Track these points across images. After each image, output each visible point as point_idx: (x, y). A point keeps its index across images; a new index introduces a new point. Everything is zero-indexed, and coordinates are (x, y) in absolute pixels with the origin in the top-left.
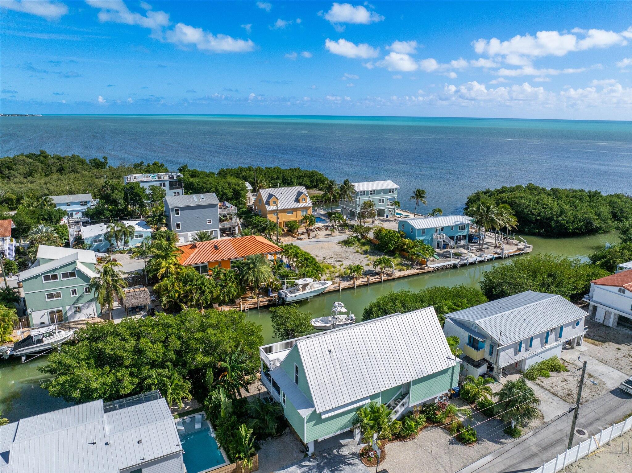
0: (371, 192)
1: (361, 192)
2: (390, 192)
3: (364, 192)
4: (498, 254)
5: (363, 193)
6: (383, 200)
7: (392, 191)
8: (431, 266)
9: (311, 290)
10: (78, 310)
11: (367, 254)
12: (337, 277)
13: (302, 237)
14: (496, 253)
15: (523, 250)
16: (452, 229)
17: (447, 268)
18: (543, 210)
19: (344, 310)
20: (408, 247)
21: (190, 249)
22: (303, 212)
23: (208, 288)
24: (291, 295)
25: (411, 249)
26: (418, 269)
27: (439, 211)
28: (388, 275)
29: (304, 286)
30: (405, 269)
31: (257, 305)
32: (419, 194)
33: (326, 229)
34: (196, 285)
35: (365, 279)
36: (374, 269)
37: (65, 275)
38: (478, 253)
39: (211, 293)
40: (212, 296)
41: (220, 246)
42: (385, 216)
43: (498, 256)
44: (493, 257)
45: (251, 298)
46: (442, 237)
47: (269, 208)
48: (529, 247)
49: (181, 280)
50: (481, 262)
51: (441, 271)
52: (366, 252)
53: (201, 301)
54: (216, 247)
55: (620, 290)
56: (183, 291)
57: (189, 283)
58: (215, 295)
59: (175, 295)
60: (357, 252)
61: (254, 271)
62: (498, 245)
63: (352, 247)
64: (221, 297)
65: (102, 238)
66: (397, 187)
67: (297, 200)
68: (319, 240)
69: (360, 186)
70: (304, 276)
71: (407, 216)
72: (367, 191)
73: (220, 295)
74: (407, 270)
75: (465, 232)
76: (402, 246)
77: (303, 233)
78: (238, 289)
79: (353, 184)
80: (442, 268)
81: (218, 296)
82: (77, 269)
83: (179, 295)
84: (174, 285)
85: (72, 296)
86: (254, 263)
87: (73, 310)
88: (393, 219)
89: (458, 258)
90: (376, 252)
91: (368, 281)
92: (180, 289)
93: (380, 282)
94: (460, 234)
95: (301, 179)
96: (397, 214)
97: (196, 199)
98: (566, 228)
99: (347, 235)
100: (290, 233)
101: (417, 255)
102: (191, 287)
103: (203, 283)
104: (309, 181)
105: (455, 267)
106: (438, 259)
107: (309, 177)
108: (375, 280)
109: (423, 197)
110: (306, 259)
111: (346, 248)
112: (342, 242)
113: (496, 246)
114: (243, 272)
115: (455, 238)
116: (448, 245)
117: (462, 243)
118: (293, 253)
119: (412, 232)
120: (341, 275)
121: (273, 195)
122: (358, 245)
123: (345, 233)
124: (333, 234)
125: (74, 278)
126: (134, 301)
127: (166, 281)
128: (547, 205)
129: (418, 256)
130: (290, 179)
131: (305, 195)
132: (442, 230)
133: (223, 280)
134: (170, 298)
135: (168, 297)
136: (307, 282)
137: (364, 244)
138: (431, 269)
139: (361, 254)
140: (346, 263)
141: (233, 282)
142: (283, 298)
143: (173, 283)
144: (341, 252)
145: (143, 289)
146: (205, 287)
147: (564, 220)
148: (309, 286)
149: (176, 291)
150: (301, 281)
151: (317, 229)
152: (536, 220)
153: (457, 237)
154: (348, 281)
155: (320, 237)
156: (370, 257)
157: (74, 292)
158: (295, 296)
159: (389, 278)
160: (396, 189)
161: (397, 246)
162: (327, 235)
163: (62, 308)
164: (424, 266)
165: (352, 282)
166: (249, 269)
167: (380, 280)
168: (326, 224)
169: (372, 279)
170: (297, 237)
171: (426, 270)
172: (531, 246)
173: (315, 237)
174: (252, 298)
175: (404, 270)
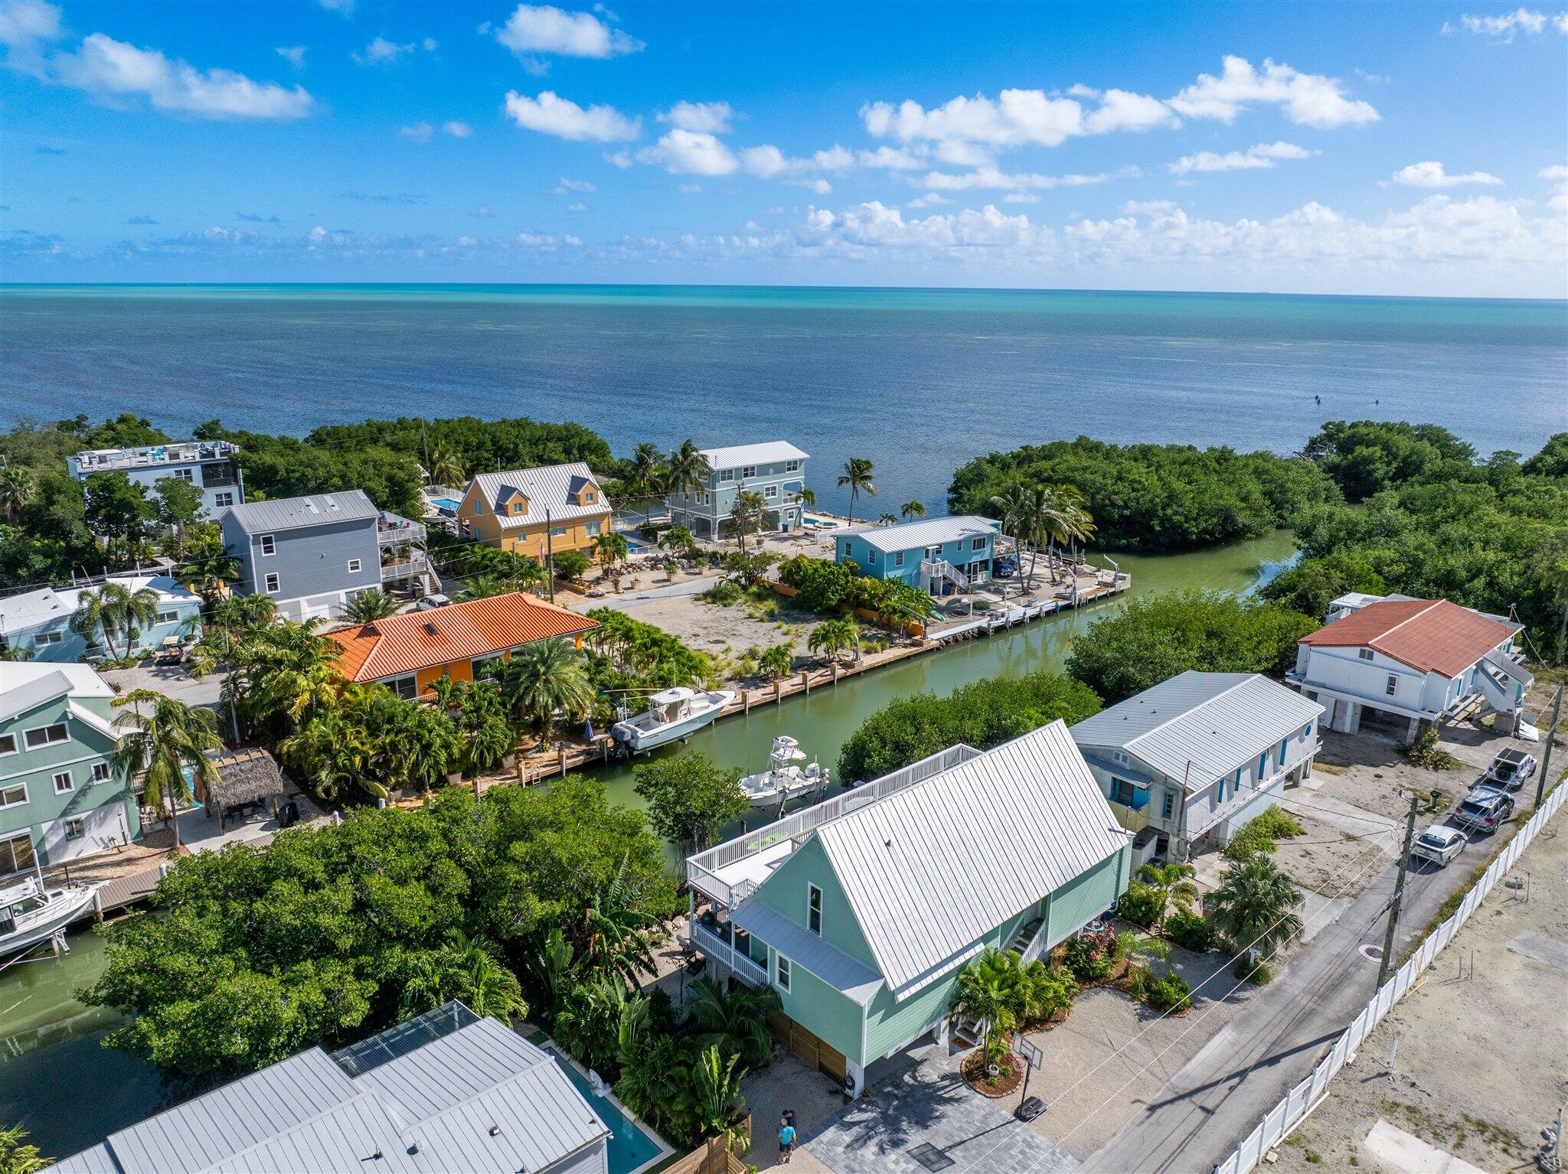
0: (748, 471)
1: (724, 472)
2: (789, 469)
3: (730, 471)
4: (1065, 598)
5: (727, 474)
6: (774, 488)
7: (792, 465)
8: (934, 636)
9: (690, 718)
10: (75, 831)
11: (776, 621)
12: (729, 680)
13: (601, 589)
14: (1059, 596)
15: (1112, 585)
16: (959, 548)
17: (965, 638)
18: (1133, 495)
19: (799, 755)
20: (872, 597)
21: (360, 640)
22: (589, 527)
23: (439, 736)
24: (647, 734)
25: (881, 600)
26: (906, 646)
27: (918, 508)
28: (846, 665)
29: (673, 709)
30: (879, 649)
31: (559, 767)
32: (859, 471)
33: (653, 568)
34: (407, 730)
35: (798, 680)
36: (811, 654)
37: (35, 737)
38: (1024, 600)
39: (447, 746)
40: (450, 755)
41: (441, 625)
42: (781, 528)
43: (1067, 602)
44: (1057, 606)
45: (537, 752)
46: (942, 568)
47: (505, 522)
48: (1124, 578)
49: (359, 722)
50: (1035, 619)
51: (954, 647)
52: (771, 616)
53: (423, 770)
54: (430, 629)
55: (1362, 654)
56: (374, 747)
57: (387, 727)
58: (455, 750)
59: (352, 763)
60: (751, 616)
61: (547, 681)
62: (1058, 578)
63: (734, 607)
64: (474, 756)
65: (63, 628)
66: (805, 455)
67: (573, 499)
68: (644, 594)
69: (721, 458)
70: (665, 683)
71: (830, 524)
72: (737, 469)
73: (469, 751)
74: (883, 650)
75: (986, 554)
76: (857, 597)
77: (597, 581)
78: (510, 730)
79: (702, 452)
80: (955, 638)
81: (465, 754)
82: (71, 717)
83: (365, 761)
84: (344, 736)
85: (58, 792)
86: (544, 662)
87: (62, 833)
88: (800, 533)
89: (983, 615)
90: (795, 613)
91: (805, 682)
92: (363, 744)
93: (831, 683)
94: (976, 559)
95: (541, 447)
96: (807, 521)
97: (314, 509)
98: (1185, 533)
99: (709, 578)
100: (565, 583)
101: (901, 611)
102: (392, 736)
103: (421, 724)
104: (561, 449)
105: (982, 634)
106: (941, 620)
107: (559, 440)
108: (819, 679)
109: (869, 478)
110: (655, 643)
111: (717, 611)
112: (706, 595)
113: (1054, 580)
114: (518, 686)
115: (966, 568)
116: (952, 585)
117: (981, 578)
118: (618, 629)
119: (872, 560)
120: (739, 674)
121: (515, 489)
122: (746, 601)
123: (700, 574)
124: (674, 579)
125: (63, 741)
126: (241, 788)
127: (317, 729)
128: (1140, 482)
129: (904, 615)
130: (512, 446)
131: (591, 484)
132: (938, 552)
133: (471, 712)
134: (339, 770)
135: (335, 767)
136: (681, 698)
137: (759, 597)
138: (935, 643)
139: (762, 620)
140: (740, 646)
141: (496, 714)
142: (627, 743)
143: (341, 729)
144: (712, 621)
145: (259, 755)
146: (430, 732)
147: (1176, 513)
148: (685, 707)
149: (354, 751)
150: (664, 697)
151: (630, 569)
152: (1121, 516)
153: (970, 564)
154: (757, 687)
155: (642, 586)
156: (785, 627)
157: (63, 781)
158: (656, 735)
159: (850, 671)
160: (802, 461)
161: (846, 595)
162: (658, 581)
163: (28, 830)
164: (918, 637)
165: (771, 689)
166: (536, 676)
167: (829, 678)
168: (650, 555)
169: (815, 678)
170: (588, 592)
171: (926, 647)
172: (1128, 576)
173: (632, 588)
174: (541, 749)
175: (876, 652)
